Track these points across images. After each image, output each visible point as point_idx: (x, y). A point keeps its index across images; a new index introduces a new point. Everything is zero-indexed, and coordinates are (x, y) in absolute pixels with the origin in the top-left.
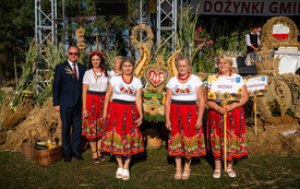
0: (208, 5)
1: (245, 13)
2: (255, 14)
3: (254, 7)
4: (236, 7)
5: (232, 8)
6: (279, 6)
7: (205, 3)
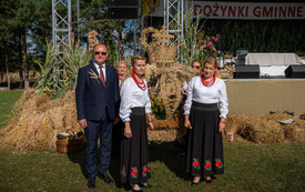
1: (231, 17)
2: (240, 17)
3: (240, 12)
4: (224, 11)
5: (219, 12)
6: (262, 10)
7: (195, 6)
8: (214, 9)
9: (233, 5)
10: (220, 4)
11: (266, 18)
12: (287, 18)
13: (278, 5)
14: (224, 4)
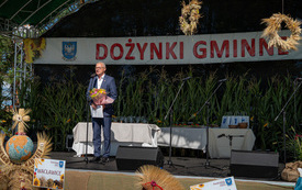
0: (102, 50)
1: (156, 61)
2: (172, 61)
3: (170, 50)
4: (142, 52)
5: (136, 53)
6: (208, 47)
7: (98, 46)
8: (126, 50)
9: (156, 40)
10: (135, 40)
11: (216, 60)
12: (257, 58)
13: (239, 37)
14: (141, 40)
